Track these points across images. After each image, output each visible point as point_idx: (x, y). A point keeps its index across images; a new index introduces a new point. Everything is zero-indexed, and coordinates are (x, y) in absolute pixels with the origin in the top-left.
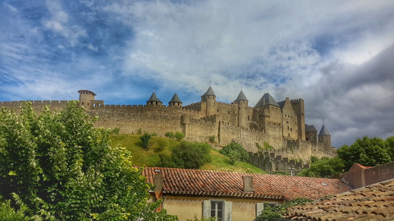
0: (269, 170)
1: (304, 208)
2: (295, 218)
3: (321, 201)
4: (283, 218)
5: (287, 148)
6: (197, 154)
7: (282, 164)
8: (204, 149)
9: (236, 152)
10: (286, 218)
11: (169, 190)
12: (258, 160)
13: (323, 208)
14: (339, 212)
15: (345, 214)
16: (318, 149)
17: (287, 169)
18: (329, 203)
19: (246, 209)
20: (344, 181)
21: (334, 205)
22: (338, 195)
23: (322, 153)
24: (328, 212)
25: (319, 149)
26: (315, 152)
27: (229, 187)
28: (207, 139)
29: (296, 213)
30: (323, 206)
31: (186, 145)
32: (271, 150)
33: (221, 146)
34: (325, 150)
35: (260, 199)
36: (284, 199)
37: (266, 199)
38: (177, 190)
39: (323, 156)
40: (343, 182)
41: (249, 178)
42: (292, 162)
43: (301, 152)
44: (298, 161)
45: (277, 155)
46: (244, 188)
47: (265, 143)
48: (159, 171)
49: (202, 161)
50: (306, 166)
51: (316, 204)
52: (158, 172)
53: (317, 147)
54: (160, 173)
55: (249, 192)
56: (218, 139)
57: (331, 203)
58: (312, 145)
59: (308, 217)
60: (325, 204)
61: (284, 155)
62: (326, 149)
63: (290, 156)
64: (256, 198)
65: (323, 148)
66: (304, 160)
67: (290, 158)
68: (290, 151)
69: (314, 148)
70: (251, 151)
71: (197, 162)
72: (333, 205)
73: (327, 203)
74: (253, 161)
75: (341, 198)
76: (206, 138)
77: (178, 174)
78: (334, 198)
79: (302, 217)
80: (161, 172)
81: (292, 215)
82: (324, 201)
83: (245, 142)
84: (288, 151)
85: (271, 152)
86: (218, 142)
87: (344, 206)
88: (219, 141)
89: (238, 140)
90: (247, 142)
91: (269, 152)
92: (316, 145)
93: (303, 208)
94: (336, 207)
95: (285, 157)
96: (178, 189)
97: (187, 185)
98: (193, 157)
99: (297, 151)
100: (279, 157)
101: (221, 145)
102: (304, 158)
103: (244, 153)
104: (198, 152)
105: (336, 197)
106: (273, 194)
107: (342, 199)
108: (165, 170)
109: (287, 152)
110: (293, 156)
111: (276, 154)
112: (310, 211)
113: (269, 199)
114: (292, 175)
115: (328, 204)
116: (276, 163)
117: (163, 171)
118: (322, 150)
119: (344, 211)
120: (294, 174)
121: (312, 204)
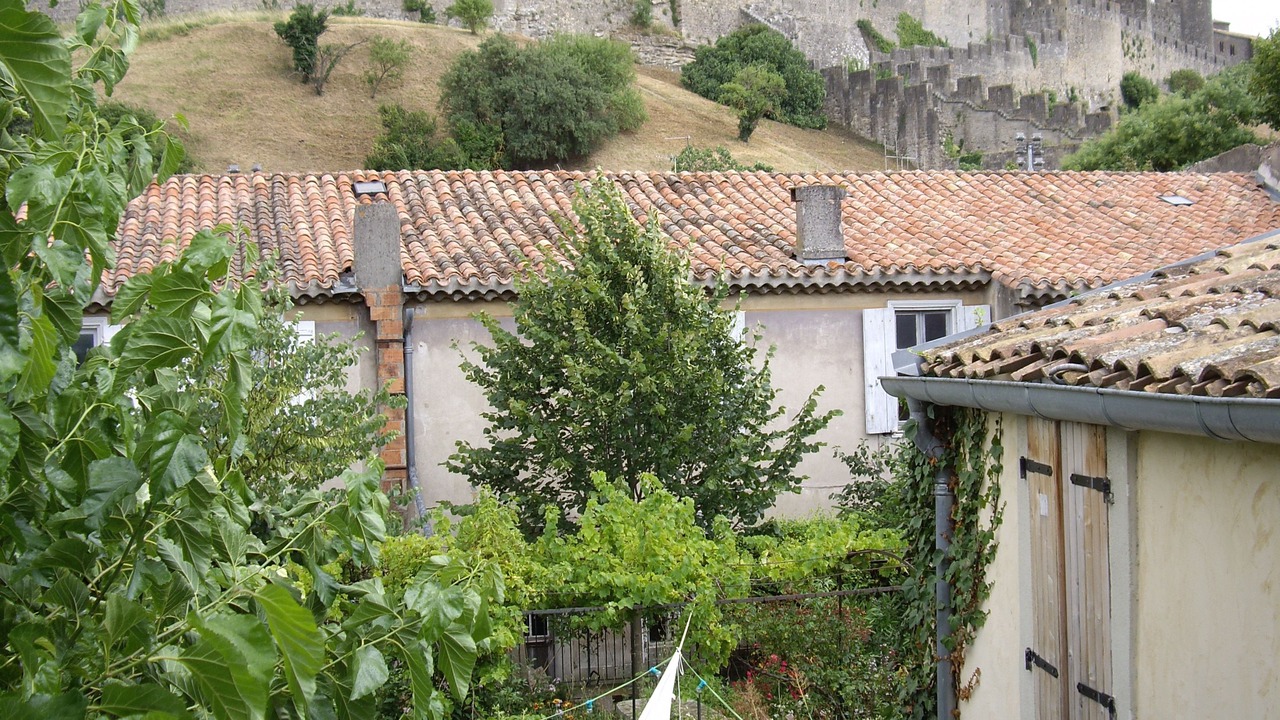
0: (925, 152)
1: (1077, 319)
2: (1029, 369)
3: (1155, 279)
4: (975, 375)
5: (1006, 38)
6: (568, 92)
7: (984, 116)
8: (602, 67)
9: (760, 73)
10: (989, 374)
11: (434, 278)
12: (873, 108)
13: (1161, 315)
14: (1236, 330)
15: (1263, 336)
16: (1151, 37)
17: (1007, 140)
18: (1190, 287)
19: (814, 342)
20: (1269, 181)
21: (1217, 296)
22: (1234, 250)
23: (1171, 51)
24: (1185, 330)
25: (1155, 35)
26: (1139, 50)
27: (731, 243)
28: (613, 18)
29: (1036, 348)
30: (1164, 306)
31: (511, 54)
32: (932, 54)
33: (685, 48)
34: (1183, 37)
35: (877, 289)
36: (989, 282)
37: (907, 289)
38: (474, 275)
39: (1177, 68)
40: (1263, 186)
41: (824, 195)
42: (1032, 102)
43: (1074, 55)
44: (1061, 98)
45: (962, 75)
46: (801, 243)
47: (903, 18)
48: (378, 187)
49: (595, 125)
50: (1100, 120)
51: (1134, 296)
52: (372, 195)
53: (1149, 25)
54: (384, 196)
55: (824, 263)
56: (670, 14)
57: (1202, 289)
58: (1124, 17)
59: (1089, 361)
60: (1174, 293)
61: (996, 73)
62: (1187, 31)
63: (1023, 76)
64: (862, 288)
65: (1176, 29)
66: (1086, 90)
67: (1021, 89)
68: (1021, 53)
69: (1132, 31)
70: (835, 63)
71: (571, 133)
72: (1211, 296)
73: (1183, 288)
74: (847, 110)
75: (1252, 261)
76: (611, 9)
77: (472, 197)
78: (1218, 261)
79: (1063, 364)
80: (387, 193)
81: (1016, 359)
82: (1170, 279)
83: (804, 19)
84: (1013, 52)
85: (935, 63)
86: (671, 28)
87: (1261, 296)
88: (676, 21)
89: (772, 14)
90: (817, 18)
91: (926, 63)
92: (1145, 14)
93: (1072, 320)
94: (1222, 307)
95: (1000, 81)
96: (475, 271)
97: (521, 246)
98: (548, 108)
99: (1056, 50)
100: (970, 85)
101: (687, 41)
102: (1088, 81)
103: (805, 74)
104: (572, 82)
105: (1227, 255)
106: (937, 262)
107: (1252, 267)
108: (408, 183)
109: (1007, 59)
110: (1036, 74)
111: (957, 73)
112: (1102, 332)
113: (921, 288)
114: (1031, 170)
115: (1188, 294)
116: (959, 116)
117: (395, 188)
118: (1170, 39)
119: (1259, 323)
120: (1039, 160)
121: (1114, 297)
